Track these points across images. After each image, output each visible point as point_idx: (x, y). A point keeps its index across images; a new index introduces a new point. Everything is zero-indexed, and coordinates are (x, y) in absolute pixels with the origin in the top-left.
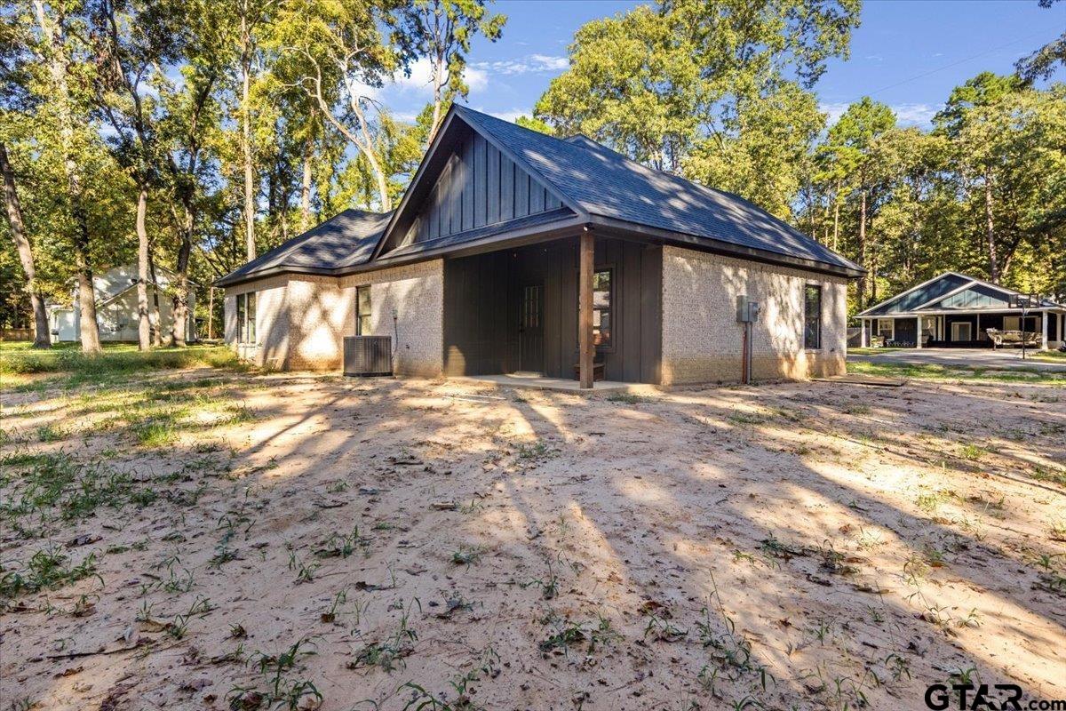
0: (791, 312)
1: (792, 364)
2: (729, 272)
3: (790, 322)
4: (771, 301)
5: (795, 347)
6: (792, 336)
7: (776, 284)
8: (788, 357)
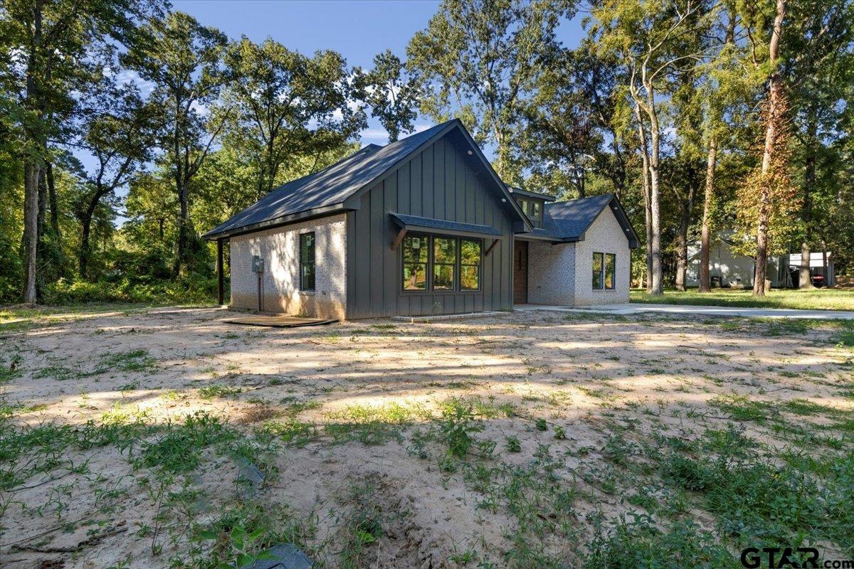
0: (288, 260)
1: (289, 301)
2: (252, 242)
3: (287, 267)
4: (274, 253)
5: (291, 287)
6: (289, 279)
7: (277, 241)
8: (286, 296)
